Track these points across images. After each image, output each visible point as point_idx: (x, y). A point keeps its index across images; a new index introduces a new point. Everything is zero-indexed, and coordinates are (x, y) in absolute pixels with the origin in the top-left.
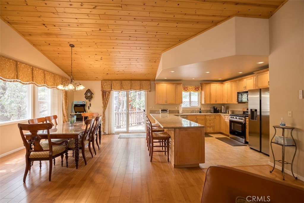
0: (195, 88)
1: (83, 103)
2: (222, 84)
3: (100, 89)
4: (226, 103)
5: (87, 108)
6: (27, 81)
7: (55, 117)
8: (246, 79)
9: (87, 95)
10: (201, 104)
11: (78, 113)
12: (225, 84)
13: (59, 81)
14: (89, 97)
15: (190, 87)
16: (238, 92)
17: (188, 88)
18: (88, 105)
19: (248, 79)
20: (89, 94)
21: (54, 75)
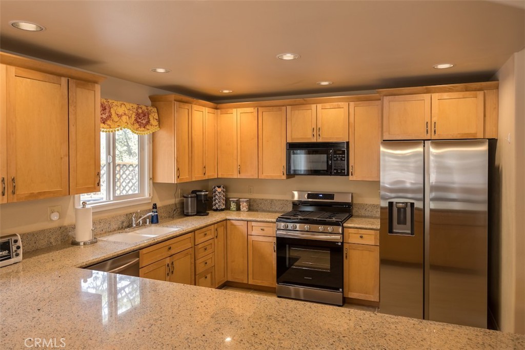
0: (138, 114)
2: (216, 108)
4: (236, 176)
8: (319, 106)
10: (154, 183)
12: (230, 111)
15: (119, 109)
16: (289, 141)
17: (113, 111)
19: (327, 105)
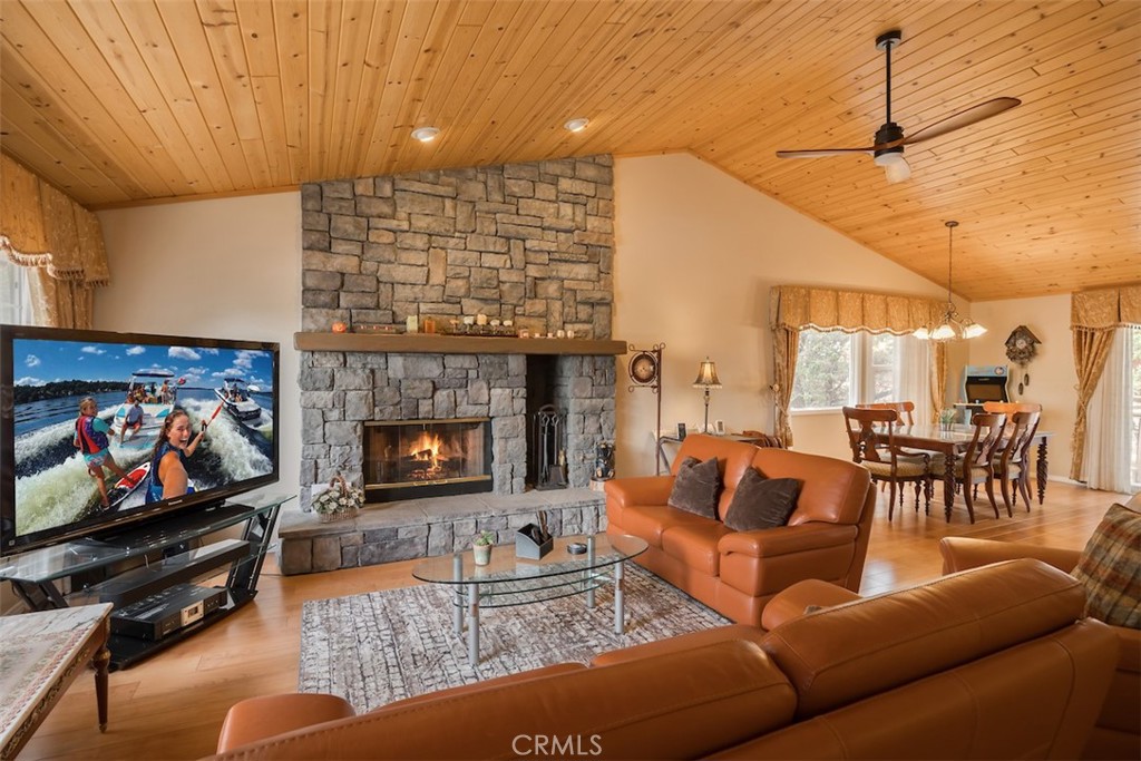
1: (999, 371)
3: (1068, 322)
5: (1013, 391)
6: (853, 327)
7: (909, 407)
9: (1014, 345)
11: (977, 404)
13: (921, 313)
14: (1022, 352)
18: (1019, 379)
20: (1023, 344)
21: (909, 298)
